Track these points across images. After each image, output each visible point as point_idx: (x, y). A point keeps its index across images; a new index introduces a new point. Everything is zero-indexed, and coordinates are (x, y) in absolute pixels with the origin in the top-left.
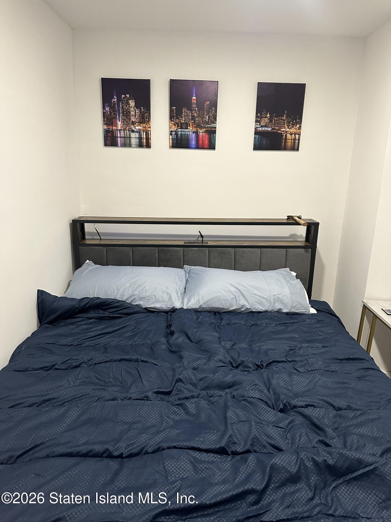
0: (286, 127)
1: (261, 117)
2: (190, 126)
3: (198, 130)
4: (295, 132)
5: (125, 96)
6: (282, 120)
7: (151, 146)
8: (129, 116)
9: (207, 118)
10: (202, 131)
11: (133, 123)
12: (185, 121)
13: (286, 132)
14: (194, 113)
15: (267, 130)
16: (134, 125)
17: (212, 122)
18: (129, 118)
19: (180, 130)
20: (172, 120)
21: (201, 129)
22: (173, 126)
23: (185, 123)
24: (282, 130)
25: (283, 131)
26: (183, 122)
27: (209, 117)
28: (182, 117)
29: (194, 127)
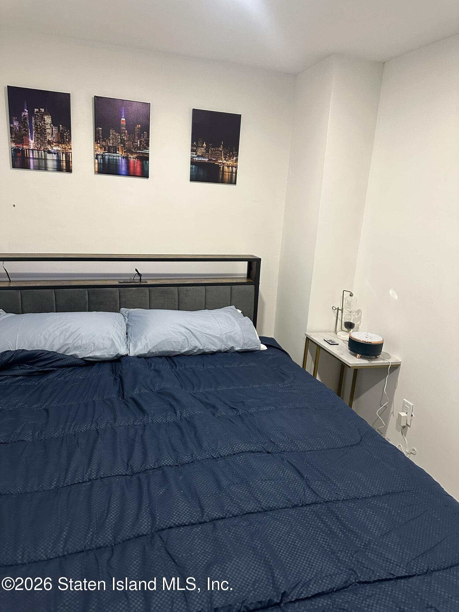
0: (223, 159)
1: (197, 147)
2: (119, 151)
3: (128, 155)
4: (232, 165)
5: (39, 110)
6: (219, 150)
7: (72, 170)
8: (44, 134)
9: (139, 143)
10: (133, 157)
11: (50, 143)
12: (113, 144)
13: (224, 164)
14: (123, 137)
15: (204, 161)
16: (50, 145)
17: (144, 147)
18: (45, 137)
19: (108, 154)
20: (97, 142)
21: (132, 155)
22: (99, 149)
23: (113, 147)
24: (219, 161)
25: (220, 163)
26: (111, 145)
27: (140, 142)
28: (109, 140)
29: (123, 152)
